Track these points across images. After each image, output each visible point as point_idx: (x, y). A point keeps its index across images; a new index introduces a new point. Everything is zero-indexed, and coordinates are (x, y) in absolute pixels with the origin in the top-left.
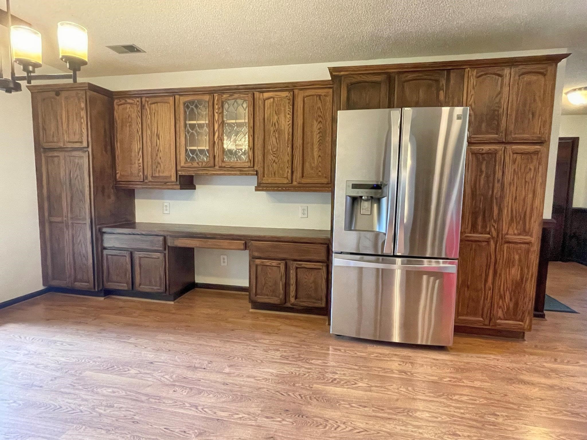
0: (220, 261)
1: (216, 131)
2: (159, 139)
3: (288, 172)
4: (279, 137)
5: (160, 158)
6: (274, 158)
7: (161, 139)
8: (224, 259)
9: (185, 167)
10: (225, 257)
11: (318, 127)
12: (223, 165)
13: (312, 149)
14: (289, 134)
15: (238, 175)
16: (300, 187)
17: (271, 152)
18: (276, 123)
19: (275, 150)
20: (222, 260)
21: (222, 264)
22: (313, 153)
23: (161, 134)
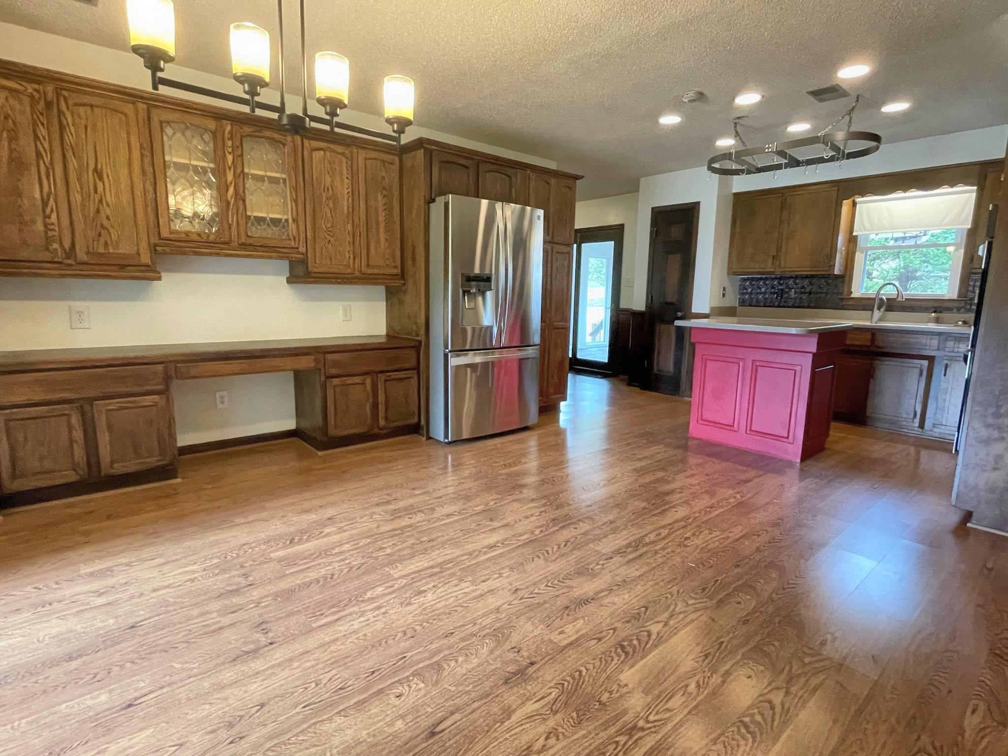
0: (216, 401)
1: (231, 183)
2: (101, 178)
3: (349, 258)
4: (334, 207)
5: (108, 218)
6: (329, 237)
7: (106, 180)
8: (222, 397)
9: (170, 240)
10: (225, 393)
11: (384, 202)
12: (250, 241)
13: (378, 230)
14: (348, 208)
15: (276, 259)
16: (364, 279)
17: (324, 227)
18: (330, 188)
19: (329, 225)
20: (218, 400)
21: (220, 406)
22: (378, 235)
23: (107, 171)
